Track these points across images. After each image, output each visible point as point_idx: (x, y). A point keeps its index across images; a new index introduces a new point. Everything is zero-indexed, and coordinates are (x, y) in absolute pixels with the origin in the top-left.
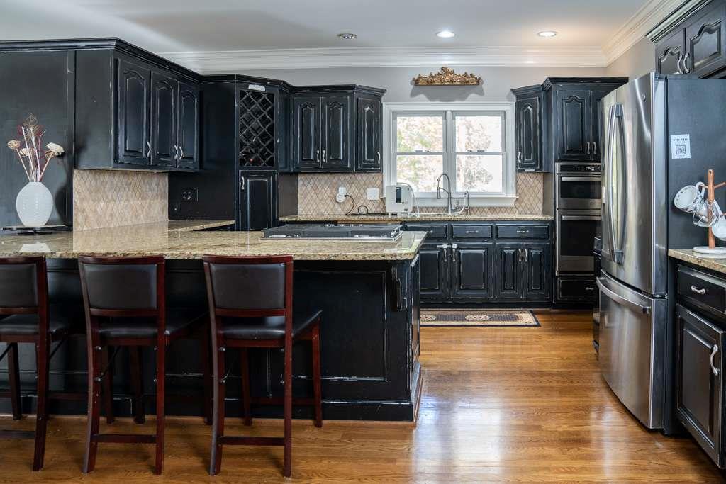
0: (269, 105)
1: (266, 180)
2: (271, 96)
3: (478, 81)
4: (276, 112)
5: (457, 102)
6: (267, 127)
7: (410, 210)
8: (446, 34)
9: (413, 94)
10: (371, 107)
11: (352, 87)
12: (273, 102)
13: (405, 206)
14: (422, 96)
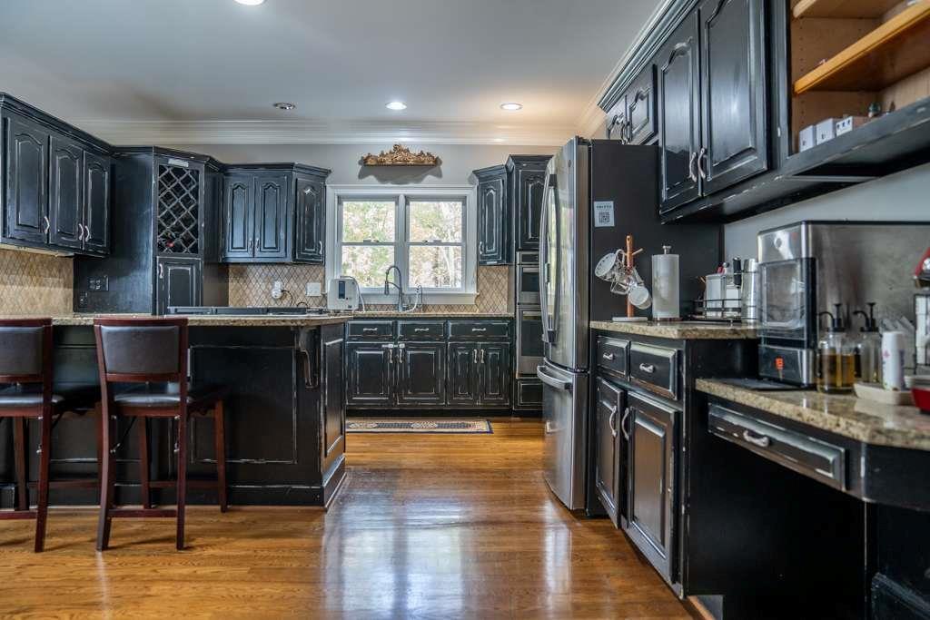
0: (194, 183)
1: (189, 269)
2: (196, 173)
3: (437, 162)
4: (202, 192)
5: (411, 185)
6: (191, 208)
7: (355, 307)
8: (396, 106)
9: (362, 175)
10: (313, 188)
11: (291, 166)
12: (197, 180)
13: (349, 303)
14: (372, 178)
